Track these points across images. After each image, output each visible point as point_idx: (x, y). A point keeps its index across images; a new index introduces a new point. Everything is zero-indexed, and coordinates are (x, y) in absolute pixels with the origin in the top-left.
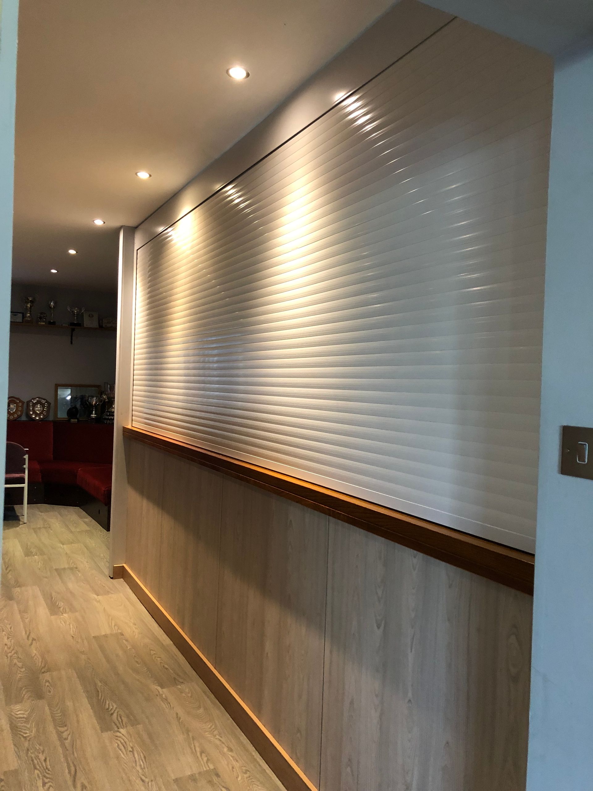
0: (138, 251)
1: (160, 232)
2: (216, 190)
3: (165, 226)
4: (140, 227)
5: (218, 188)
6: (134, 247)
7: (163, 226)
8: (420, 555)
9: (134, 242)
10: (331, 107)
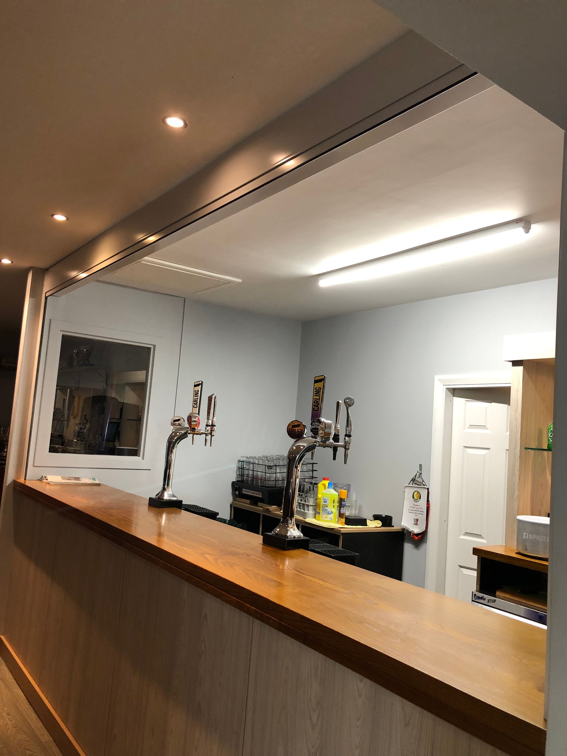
0: (47, 293)
1: (73, 277)
2: (139, 239)
3: (78, 272)
4: (50, 269)
5: (141, 238)
6: (42, 290)
7: (77, 270)
8: (367, 682)
9: (43, 284)
10: (269, 169)
